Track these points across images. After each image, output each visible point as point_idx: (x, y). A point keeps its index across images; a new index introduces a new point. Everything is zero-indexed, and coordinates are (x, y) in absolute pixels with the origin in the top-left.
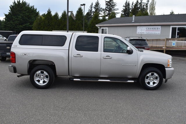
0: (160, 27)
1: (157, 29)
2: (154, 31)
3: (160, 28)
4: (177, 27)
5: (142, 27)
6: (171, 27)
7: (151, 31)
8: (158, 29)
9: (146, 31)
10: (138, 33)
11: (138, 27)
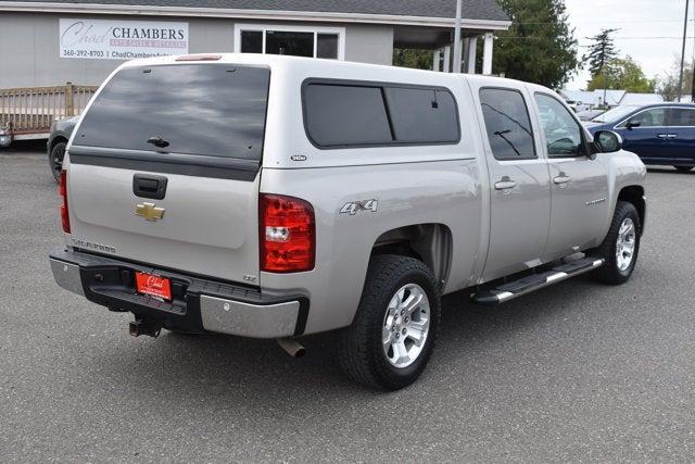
0: (184, 27)
1: (172, 35)
2: (153, 45)
3: (186, 34)
4: (264, 29)
5: (87, 23)
6: (238, 29)
7: (138, 44)
8: (177, 35)
9: (112, 43)
10: (67, 53)
11: (64, 24)
